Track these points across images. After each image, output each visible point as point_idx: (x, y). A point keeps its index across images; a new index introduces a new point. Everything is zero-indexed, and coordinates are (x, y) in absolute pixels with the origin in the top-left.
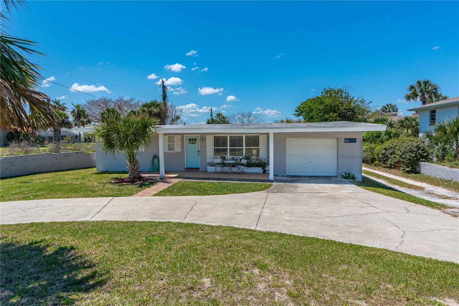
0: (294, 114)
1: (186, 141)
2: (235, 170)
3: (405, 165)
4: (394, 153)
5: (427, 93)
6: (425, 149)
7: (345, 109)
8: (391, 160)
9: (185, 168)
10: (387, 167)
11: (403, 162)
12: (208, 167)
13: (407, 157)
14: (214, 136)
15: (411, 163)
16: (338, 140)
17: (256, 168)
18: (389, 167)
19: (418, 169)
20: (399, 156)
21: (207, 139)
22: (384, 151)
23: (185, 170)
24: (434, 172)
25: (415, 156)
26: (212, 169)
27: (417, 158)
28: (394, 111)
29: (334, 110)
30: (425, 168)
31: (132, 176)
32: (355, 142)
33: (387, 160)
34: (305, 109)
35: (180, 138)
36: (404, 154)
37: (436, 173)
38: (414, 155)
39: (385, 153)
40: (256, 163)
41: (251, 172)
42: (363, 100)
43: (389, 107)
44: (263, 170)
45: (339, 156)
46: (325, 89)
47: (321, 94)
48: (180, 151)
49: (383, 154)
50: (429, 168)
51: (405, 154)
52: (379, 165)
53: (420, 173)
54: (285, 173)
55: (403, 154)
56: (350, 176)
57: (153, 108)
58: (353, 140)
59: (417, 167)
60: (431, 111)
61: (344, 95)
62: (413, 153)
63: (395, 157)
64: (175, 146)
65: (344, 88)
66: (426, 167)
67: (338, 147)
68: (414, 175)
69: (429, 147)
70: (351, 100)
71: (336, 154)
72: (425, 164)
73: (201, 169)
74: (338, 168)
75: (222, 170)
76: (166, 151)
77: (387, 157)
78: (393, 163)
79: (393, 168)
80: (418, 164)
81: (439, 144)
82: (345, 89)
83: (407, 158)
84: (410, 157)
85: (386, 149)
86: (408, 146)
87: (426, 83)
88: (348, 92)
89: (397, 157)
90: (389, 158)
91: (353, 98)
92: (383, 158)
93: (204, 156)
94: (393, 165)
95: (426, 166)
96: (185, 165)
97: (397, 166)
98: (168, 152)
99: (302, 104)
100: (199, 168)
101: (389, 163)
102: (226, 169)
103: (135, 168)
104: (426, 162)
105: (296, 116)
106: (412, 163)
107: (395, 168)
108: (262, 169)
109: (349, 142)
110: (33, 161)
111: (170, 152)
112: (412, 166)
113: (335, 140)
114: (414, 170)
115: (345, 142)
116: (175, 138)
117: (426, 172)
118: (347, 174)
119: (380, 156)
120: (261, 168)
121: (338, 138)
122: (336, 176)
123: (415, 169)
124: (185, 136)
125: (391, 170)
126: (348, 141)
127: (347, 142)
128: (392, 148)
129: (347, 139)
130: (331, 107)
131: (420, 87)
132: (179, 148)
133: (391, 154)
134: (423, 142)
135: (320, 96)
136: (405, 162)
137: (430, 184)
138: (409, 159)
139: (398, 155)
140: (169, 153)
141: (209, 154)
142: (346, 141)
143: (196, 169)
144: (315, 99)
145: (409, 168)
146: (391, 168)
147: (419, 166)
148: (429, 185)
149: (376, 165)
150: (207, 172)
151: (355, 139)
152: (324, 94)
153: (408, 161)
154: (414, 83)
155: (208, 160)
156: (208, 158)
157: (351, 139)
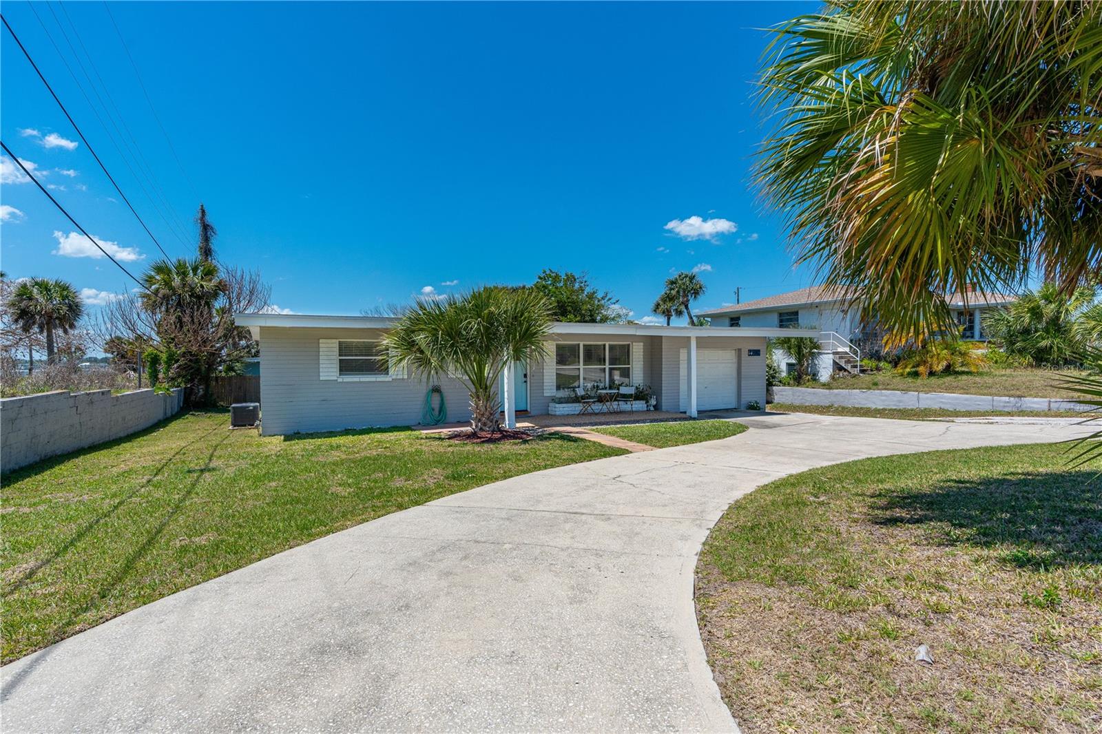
14: (556, 344)
16: (740, 351)
17: (637, 402)
24: (800, 397)
30: (781, 395)
32: (759, 355)
37: (802, 399)
41: (629, 410)
44: (646, 406)
45: (742, 377)
50: (790, 393)
67: (739, 363)
71: (735, 375)
74: (739, 395)
93: (540, 385)
100: (526, 411)
108: (646, 403)
109: (753, 355)
113: (734, 353)
115: (749, 356)
117: (785, 399)
120: (644, 402)
121: (740, 349)
122: (736, 408)
126: (751, 354)
129: (751, 351)
141: (548, 381)
143: (523, 413)
150: (554, 415)
155: (547, 393)
156: (547, 388)
157: (755, 350)
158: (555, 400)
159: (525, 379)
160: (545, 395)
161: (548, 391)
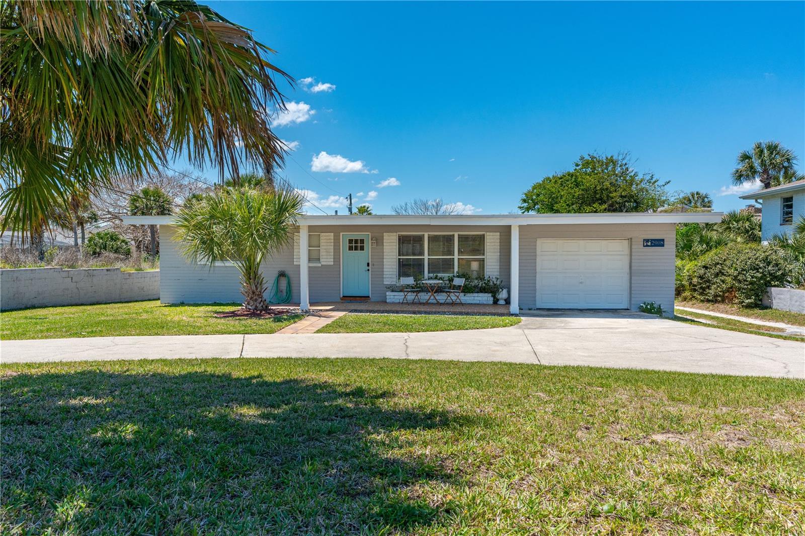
0: (520, 208)
1: (344, 245)
2: (441, 297)
3: (744, 293)
4: (723, 274)
5: (772, 168)
6: (780, 264)
7: (622, 196)
8: (715, 286)
9: (342, 296)
10: (708, 301)
11: (739, 289)
12: (387, 293)
13: (748, 279)
14: (399, 233)
15: (754, 290)
16: (631, 241)
17: (481, 295)
18: (712, 301)
19: (766, 302)
20: (732, 278)
21: (384, 241)
22: (702, 271)
23: (341, 299)
24: (798, 303)
25: (762, 277)
26: (396, 297)
27: (765, 280)
28: (704, 206)
29: (601, 199)
30: (780, 299)
31: (251, 306)
32: (663, 245)
33: (709, 287)
34: (542, 197)
35: (332, 238)
36: (741, 273)
37: (800, 305)
38: (760, 275)
39: (705, 274)
40: (480, 285)
41: (470, 302)
42: (654, 180)
43: (696, 199)
44: (492, 299)
45: (633, 271)
46: (582, 158)
47: (575, 167)
48: (332, 263)
49: (700, 277)
50: (788, 296)
51: (743, 274)
52: (691, 298)
53: (771, 308)
54: (535, 304)
55: (739, 273)
56: (654, 308)
57: (247, 188)
58: (659, 243)
59: (766, 297)
60: (784, 199)
61: (619, 169)
62: (758, 272)
63: (723, 281)
64: (323, 253)
65: (618, 156)
66: (782, 296)
67: (631, 255)
68: (761, 311)
69: (786, 260)
70: (633, 178)
71: (627, 269)
72: (780, 291)
73: (373, 299)
74: (631, 294)
75: (417, 298)
77: (709, 281)
78: (720, 292)
79: (719, 302)
80: (767, 292)
81: (801, 258)
82: (620, 158)
83: (747, 281)
84: (753, 278)
85: (705, 267)
86: (749, 259)
87: (772, 148)
88: (626, 164)
89: (729, 279)
90: (712, 284)
91: (636, 175)
92: (701, 283)
93: (380, 274)
94: (720, 296)
95: (782, 294)
96: (341, 289)
97: (727, 297)
99: (534, 188)
100: (369, 297)
101: (712, 292)
102: (424, 297)
103: (258, 290)
104: (781, 287)
105: (523, 211)
106: (757, 289)
107: (723, 301)
108: (492, 296)
109: (651, 246)
110: (30, 281)
111: (311, 265)
112: (757, 295)
113: (626, 243)
114: (760, 303)
115: (644, 246)
116: (321, 238)
117: (782, 305)
118: (648, 304)
119: (695, 280)
120: (490, 295)
121: (631, 239)
122: (628, 309)
123: (761, 300)
124: (341, 234)
125: (716, 305)
126: (649, 244)
127: (647, 246)
128: (718, 264)
129: (647, 241)
130: (595, 193)
131: (760, 156)
132: (329, 257)
133: (717, 275)
134: (776, 252)
135: (572, 171)
136: (743, 289)
137: (792, 324)
138: (751, 283)
139: (729, 275)
140: (310, 267)
141: (388, 270)
142: (645, 244)
143: (364, 299)
144: (565, 176)
145: (750, 298)
146: (716, 301)
147: (769, 294)
148: (790, 326)
149: (685, 299)
150: (386, 302)
151: (663, 240)
152: (579, 167)
153: (749, 287)
154: (750, 149)
155: (387, 282)
156: (387, 276)
157: (655, 240)
158: (393, 289)
159: (367, 268)
160: (385, 283)
161: (388, 279)
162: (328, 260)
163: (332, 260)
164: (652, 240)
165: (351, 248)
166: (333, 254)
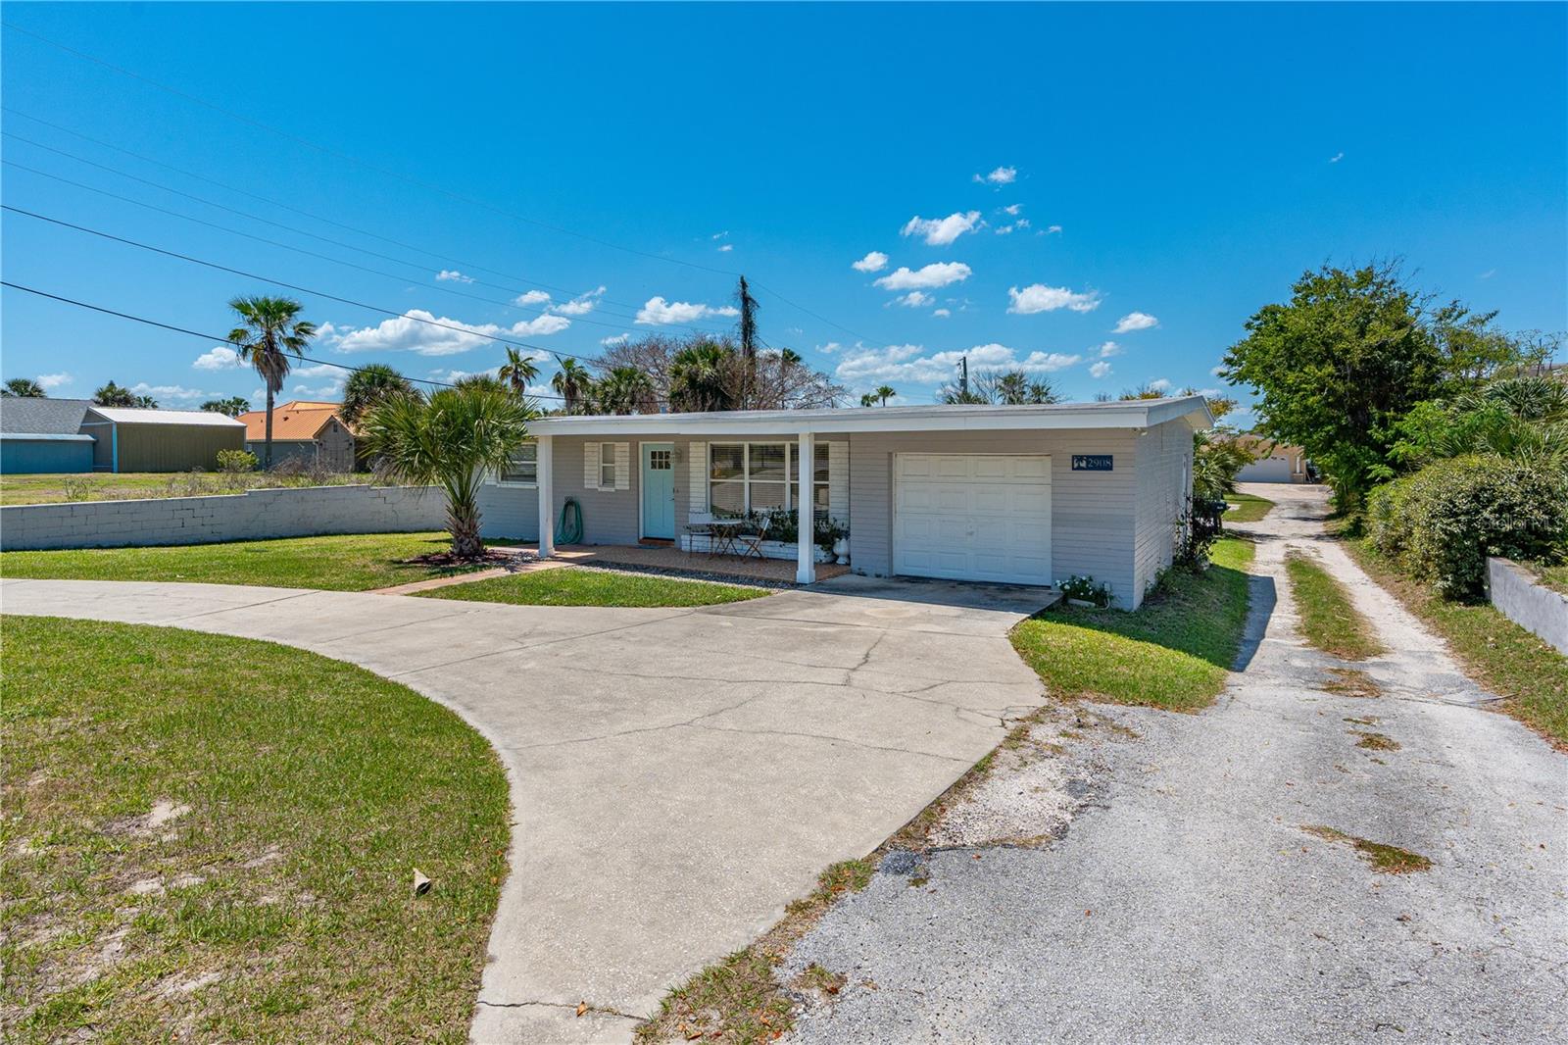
1: (643, 460)
2: (741, 547)
9: (641, 537)
12: (684, 537)
14: (711, 445)
16: (1054, 459)
21: (690, 455)
23: (640, 542)
26: (694, 543)
32: (1111, 468)
35: (628, 449)
44: (829, 554)
45: (1057, 517)
48: (628, 488)
54: (890, 569)
58: (1102, 463)
64: (618, 473)
75: (721, 546)
76: (596, 487)
80: (1482, 568)
96: (641, 527)
98: (599, 489)
103: (466, 527)
109: (1088, 468)
110: (322, 503)
111: (604, 489)
115: (1073, 469)
116: (616, 449)
118: (1077, 580)
122: (1050, 587)
124: (641, 443)
126: (1083, 464)
127: (1079, 468)
129: (1080, 458)
132: (624, 478)
140: (602, 492)
141: (696, 500)
142: (1076, 465)
143: (664, 543)
150: (681, 550)
151: (1110, 458)
156: (694, 510)
157: (1094, 457)
159: (673, 496)
160: (691, 520)
161: (697, 515)
162: (623, 483)
163: (628, 483)
164: (1088, 457)
165: (654, 466)
166: (628, 473)
